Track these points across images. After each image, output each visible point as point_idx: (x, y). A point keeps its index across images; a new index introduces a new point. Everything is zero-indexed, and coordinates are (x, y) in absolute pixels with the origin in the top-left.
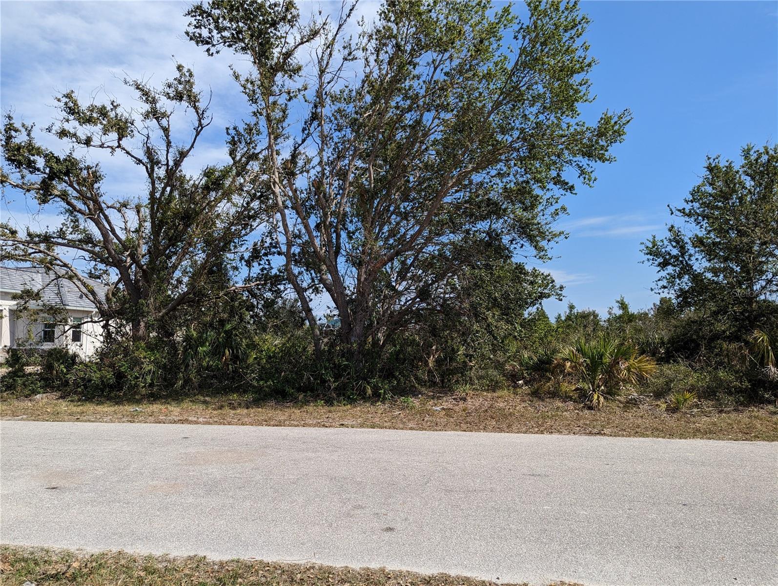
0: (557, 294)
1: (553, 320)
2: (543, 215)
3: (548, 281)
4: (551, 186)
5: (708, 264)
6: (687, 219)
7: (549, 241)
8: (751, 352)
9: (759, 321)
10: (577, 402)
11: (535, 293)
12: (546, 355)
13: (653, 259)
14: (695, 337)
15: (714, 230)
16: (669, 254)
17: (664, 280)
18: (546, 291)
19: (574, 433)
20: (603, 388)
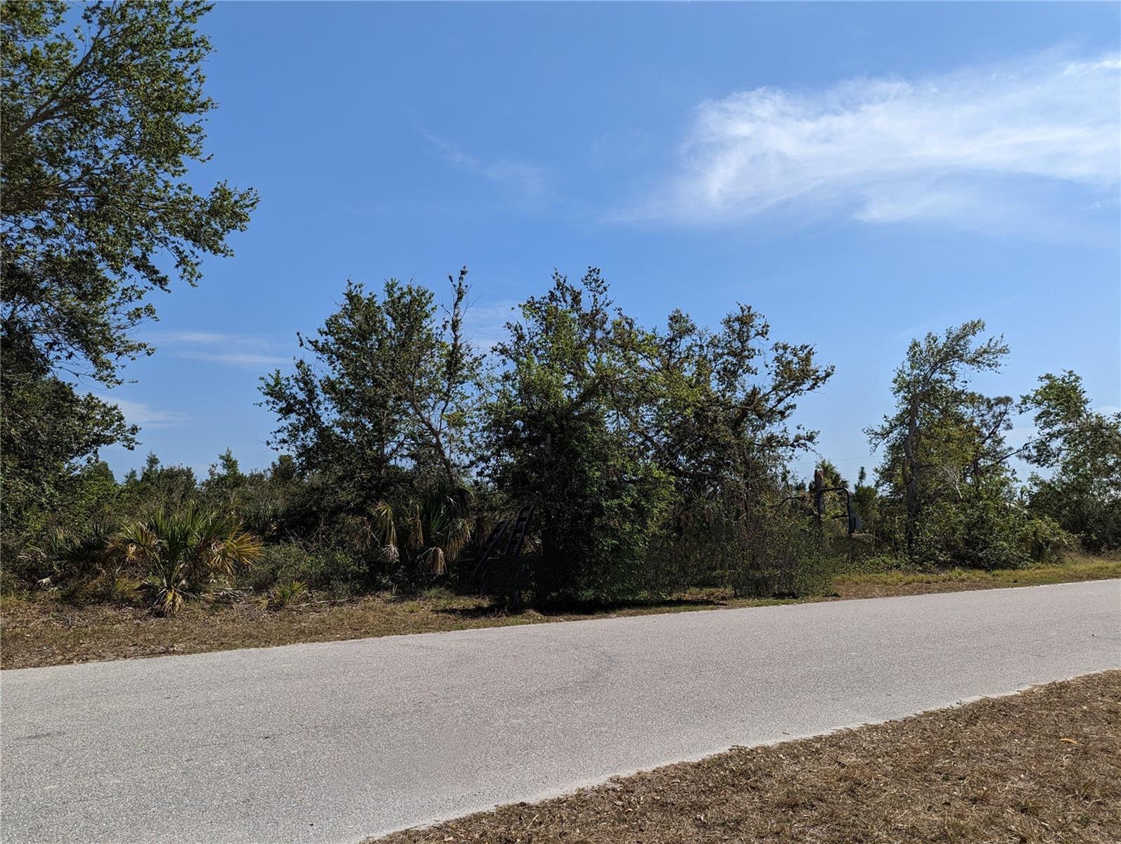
0: (126, 439)
1: (120, 479)
2: (114, 313)
3: (112, 417)
4: (130, 269)
5: (338, 417)
6: (319, 355)
7: (119, 354)
8: (374, 528)
9: (386, 491)
10: (139, 606)
11: (88, 434)
12: (97, 535)
13: (273, 403)
14: (314, 509)
15: (348, 374)
16: (295, 398)
17: (286, 431)
18: (108, 433)
19: (125, 657)
20: (184, 582)
